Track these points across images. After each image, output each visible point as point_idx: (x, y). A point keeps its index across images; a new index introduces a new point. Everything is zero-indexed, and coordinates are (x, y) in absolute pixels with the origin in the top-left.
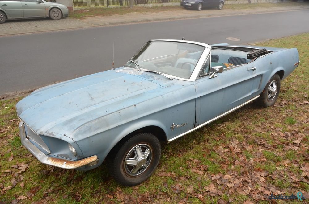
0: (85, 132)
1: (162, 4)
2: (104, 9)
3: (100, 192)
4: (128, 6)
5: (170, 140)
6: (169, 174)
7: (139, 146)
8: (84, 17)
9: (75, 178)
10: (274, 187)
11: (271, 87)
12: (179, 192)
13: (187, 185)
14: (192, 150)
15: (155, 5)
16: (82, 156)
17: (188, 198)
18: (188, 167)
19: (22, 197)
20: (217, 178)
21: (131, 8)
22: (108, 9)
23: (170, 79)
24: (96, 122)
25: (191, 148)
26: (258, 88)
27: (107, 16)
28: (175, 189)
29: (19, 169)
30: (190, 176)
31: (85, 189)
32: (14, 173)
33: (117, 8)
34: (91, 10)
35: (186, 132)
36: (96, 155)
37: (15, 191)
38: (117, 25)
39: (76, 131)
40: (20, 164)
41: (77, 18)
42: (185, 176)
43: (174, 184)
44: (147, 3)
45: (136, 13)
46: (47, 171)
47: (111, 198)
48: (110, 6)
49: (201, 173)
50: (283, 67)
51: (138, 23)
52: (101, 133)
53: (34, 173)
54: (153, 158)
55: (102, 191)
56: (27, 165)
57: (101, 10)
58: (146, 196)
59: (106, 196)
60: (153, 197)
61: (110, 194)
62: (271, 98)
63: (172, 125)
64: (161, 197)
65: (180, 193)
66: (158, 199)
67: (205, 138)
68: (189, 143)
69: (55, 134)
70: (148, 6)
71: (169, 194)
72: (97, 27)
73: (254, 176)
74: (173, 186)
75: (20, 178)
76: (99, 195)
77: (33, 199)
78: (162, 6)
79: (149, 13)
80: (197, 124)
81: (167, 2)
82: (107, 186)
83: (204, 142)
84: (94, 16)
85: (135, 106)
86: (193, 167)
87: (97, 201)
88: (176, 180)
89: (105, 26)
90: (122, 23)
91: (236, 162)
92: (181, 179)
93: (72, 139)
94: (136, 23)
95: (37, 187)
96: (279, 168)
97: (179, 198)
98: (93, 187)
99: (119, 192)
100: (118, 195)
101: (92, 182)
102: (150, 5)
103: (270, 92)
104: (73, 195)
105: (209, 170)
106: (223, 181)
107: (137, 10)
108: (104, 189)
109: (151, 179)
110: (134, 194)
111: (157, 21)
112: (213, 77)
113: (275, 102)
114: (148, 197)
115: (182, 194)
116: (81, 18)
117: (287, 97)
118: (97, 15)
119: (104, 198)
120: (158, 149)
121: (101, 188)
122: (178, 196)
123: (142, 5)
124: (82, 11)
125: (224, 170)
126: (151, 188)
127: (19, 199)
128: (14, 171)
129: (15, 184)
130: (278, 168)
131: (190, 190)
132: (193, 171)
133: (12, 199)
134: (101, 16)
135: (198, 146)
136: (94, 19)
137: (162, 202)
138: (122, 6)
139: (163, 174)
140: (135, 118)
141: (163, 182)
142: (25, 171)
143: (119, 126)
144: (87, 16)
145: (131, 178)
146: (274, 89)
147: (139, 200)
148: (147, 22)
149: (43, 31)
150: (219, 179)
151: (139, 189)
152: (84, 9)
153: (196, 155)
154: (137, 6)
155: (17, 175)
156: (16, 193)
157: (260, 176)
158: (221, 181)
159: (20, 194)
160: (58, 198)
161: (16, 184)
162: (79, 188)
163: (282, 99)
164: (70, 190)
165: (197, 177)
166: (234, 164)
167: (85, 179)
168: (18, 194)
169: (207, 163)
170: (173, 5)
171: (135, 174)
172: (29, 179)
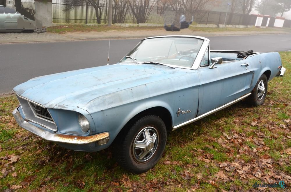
0: (99, 105)
1: (138, 24)
2: (83, 26)
3: (104, 179)
4: (105, 25)
5: (175, 127)
6: (175, 163)
7: (148, 128)
8: (64, 32)
9: (74, 168)
10: (284, 172)
11: (260, 86)
12: (189, 178)
13: (195, 172)
14: (193, 142)
15: (131, 25)
16: (95, 131)
17: (200, 183)
18: (193, 156)
19: (16, 187)
20: (225, 165)
21: (109, 26)
22: (86, 26)
23: (172, 68)
24: (110, 96)
25: (192, 140)
26: (250, 84)
27: (86, 32)
28: (185, 176)
29: (9, 161)
30: (198, 164)
31: (87, 177)
32: (4, 164)
33: (95, 26)
34: (70, 27)
35: (189, 120)
36: (108, 132)
37: (7, 180)
38: (96, 40)
39: (90, 103)
40: (10, 155)
41: (56, 32)
42: (192, 163)
43: (182, 171)
44: (123, 23)
45: (113, 30)
46: (42, 161)
47: (118, 185)
48: (88, 24)
49: (207, 161)
50: (270, 67)
51: (117, 39)
52: (115, 107)
53: (27, 163)
54: (159, 144)
55: (106, 179)
56: (18, 157)
57: (80, 27)
58: (155, 182)
59: (112, 183)
60: (163, 183)
61: (115, 182)
62: (260, 97)
63: (178, 110)
64: (171, 184)
65: (190, 180)
66: (169, 186)
67: (204, 131)
68: (189, 135)
69: (66, 106)
70: (125, 25)
71: (179, 180)
72: (77, 41)
73: (261, 163)
74: (182, 173)
75: (11, 169)
76: (103, 183)
77: (29, 188)
78: (138, 26)
79: (126, 32)
80: (199, 113)
81: (143, 23)
82: (112, 174)
83: (204, 134)
84: (73, 32)
85: (146, 85)
86: (199, 156)
87: (102, 189)
88: (183, 167)
89: (85, 40)
90: (101, 38)
91: (240, 151)
92: (188, 167)
93: (86, 111)
94: (115, 39)
95: (33, 177)
96: (284, 156)
97: (190, 184)
98: (96, 175)
99: (125, 179)
100: (125, 182)
101: (94, 170)
102: (127, 25)
103: (259, 91)
104: (75, 183)
105: (215, 159)
106: (231, 168)
107: (114, 29)
108: (108, 176)
109: (157, 167)
110: (141, 181)
111: (135, 38)
112: (212, 68)
113: (264, 102)
114: (157, 184)
115: (192, 180)
116: (61, 33)
117: (274, 97)
118: (77, 31)
119: (109, 186)
120: (165, 134)
121: (104, 176)
122: (188, 182)
123: (120, 24)
124: (61, 27)
125: (229, 158)
126: (158, 175)
127: (12, 188)
128: (3, 162)
129: (6, 174)
130: (282, 156)
131: (199, 176)
132: (199, 159)
133: (4, 188)
134: (80, 32)
135: (199, 138)
136: (73, 34)
137: (172, 188)
138: (100, 25)
139: (169, 162)
140: (146, 97)
141: (170, 170)
142: (17, 162)
143: (132, 103)
144: (66, 31)
145: (138, 164)
146: (263, 88)
147: (148, 187)
148: (125, 38)
149: (23, 41)
150: (226, 166)
151: (146, 176)
152: (63, 25)
153: (198, 146)
154: (114, 25)
155: (8, 166)
156: (9, 182)
157: (267, 163)
158: (230, 168)
159: (13, 184)
160: (58, 186)
161: (8, 174)
162: (80, 176)
163: (269, 100)
164: (70, 179)
165: (204, 164)
166: (238, 153)
167: (86, 168)
168: (11, 184)
169: (212, 153)
170: (148, 26)
171: (142, 160)
172: (23, 168)
